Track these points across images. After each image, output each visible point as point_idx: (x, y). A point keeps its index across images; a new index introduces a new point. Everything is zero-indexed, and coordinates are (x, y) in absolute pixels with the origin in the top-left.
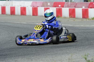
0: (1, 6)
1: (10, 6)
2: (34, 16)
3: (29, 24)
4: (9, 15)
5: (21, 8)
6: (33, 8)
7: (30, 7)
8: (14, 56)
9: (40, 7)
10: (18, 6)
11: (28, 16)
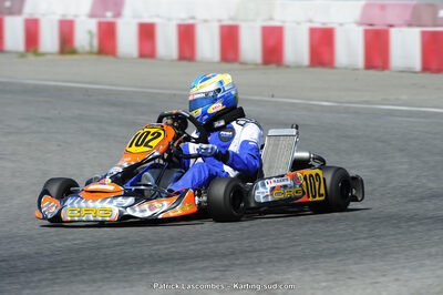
0: (220, 21)
1: (260, 23)
2: (372, 72)
3: (347, 110)
4: (256, 64)
5: (313, 31)
6: (366, 32)
7: (354, 27)
8: (270, 261)
9: (400, 26)
10: (298, 23)
11: (346, 68)
